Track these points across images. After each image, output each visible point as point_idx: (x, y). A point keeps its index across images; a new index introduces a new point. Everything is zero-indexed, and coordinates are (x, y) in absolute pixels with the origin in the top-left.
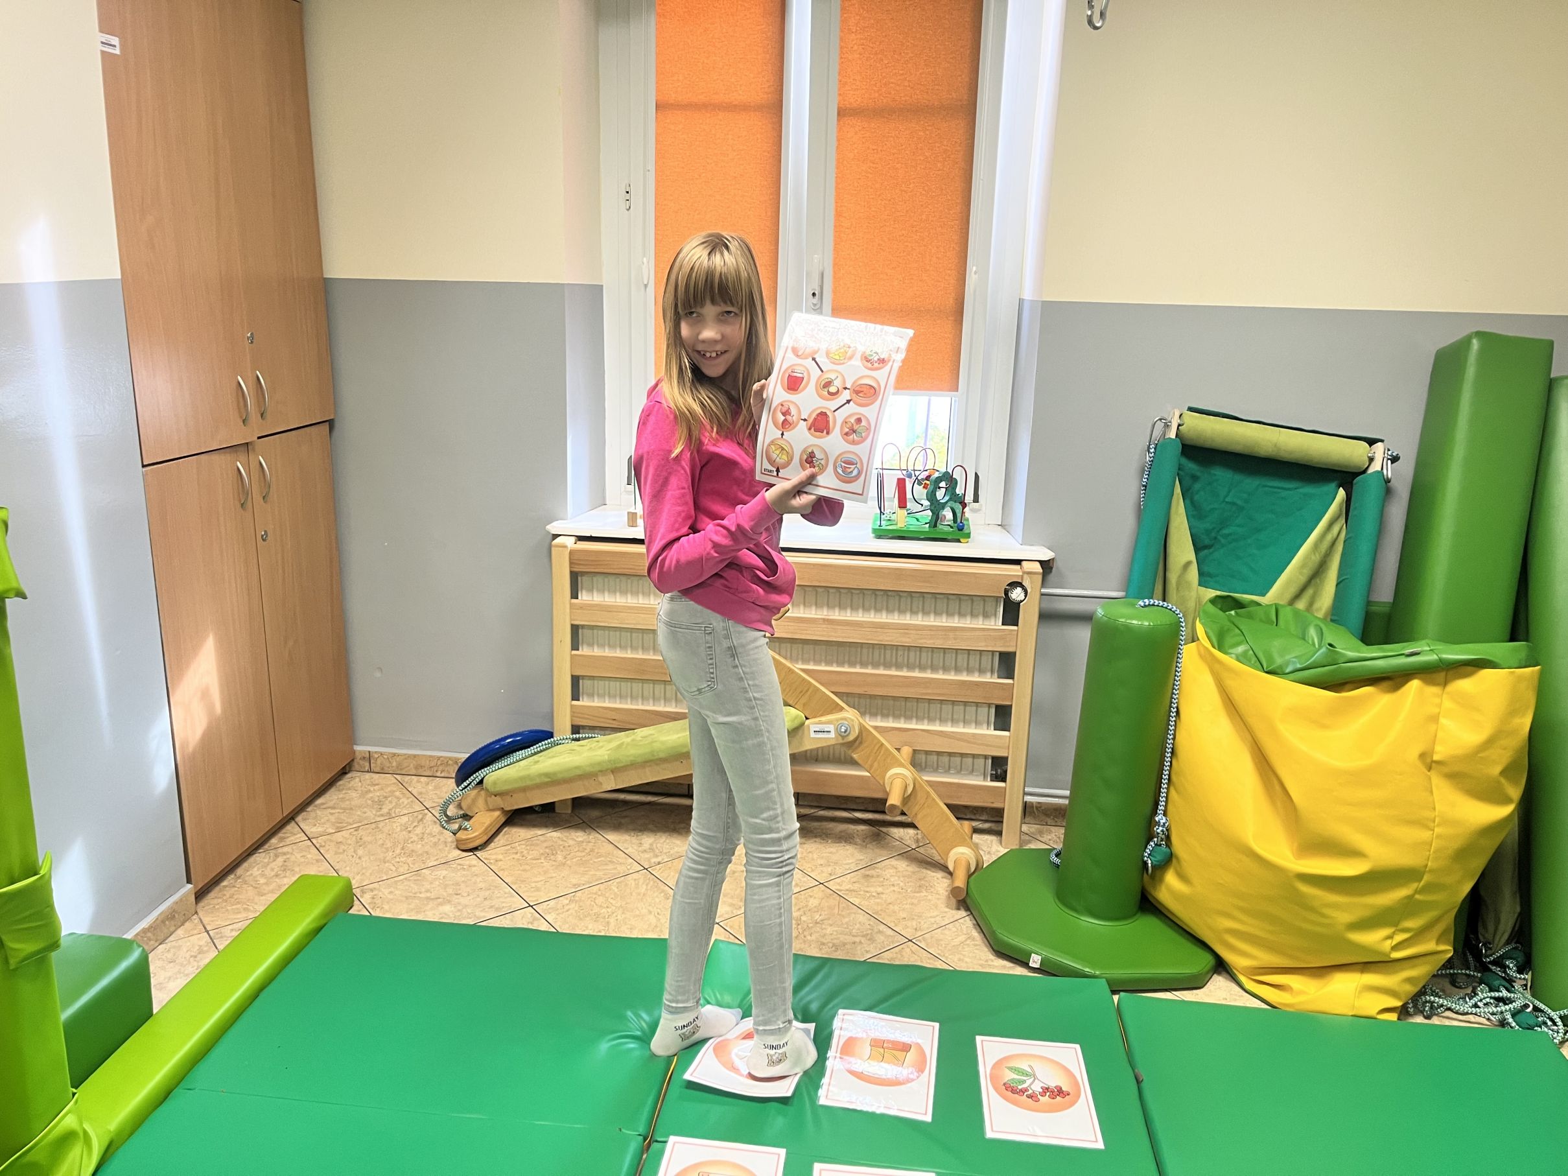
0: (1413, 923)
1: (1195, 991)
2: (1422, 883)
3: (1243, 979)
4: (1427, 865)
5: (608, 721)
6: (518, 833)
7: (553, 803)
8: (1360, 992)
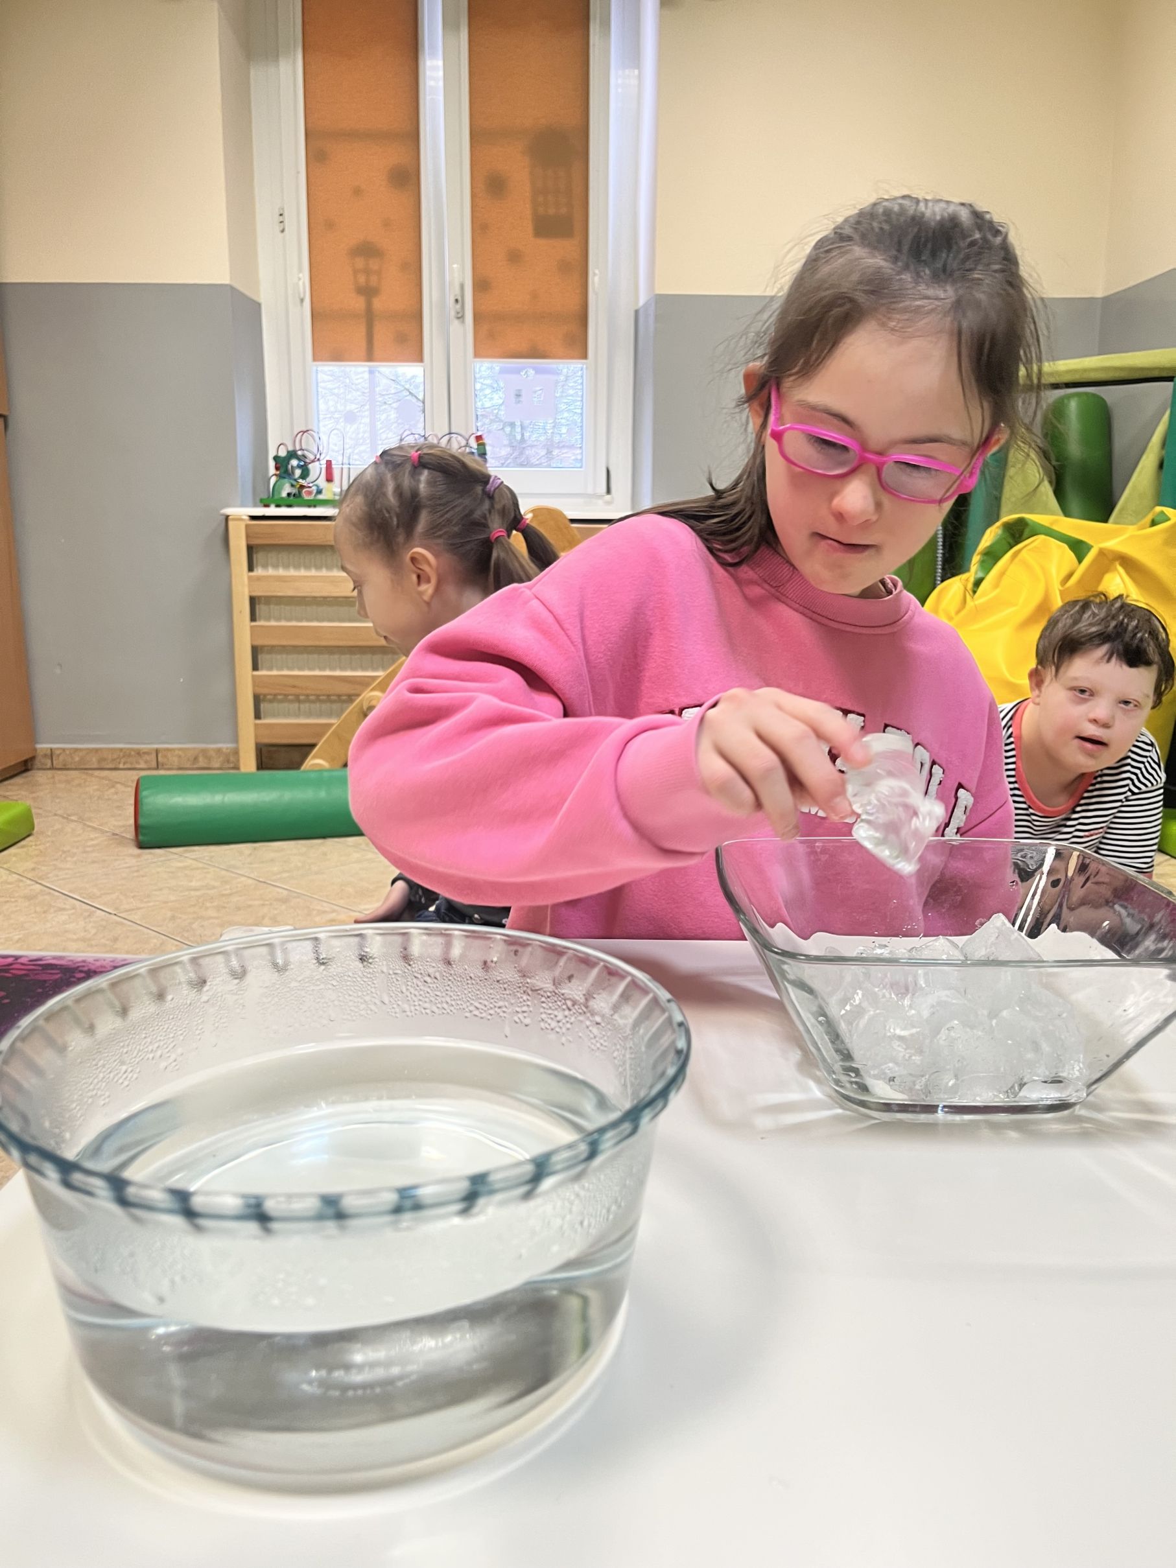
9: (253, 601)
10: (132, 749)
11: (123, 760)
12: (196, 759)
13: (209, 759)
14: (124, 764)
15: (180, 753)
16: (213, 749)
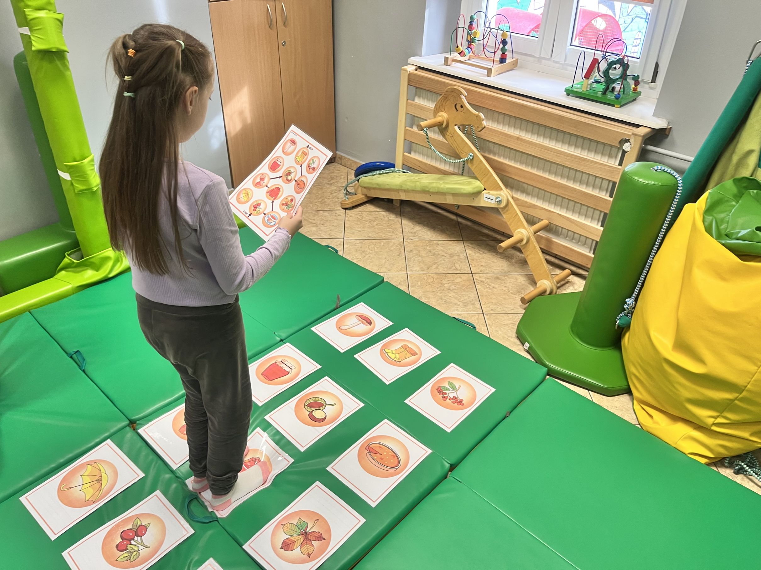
0: (733, 417)
1: (603, 396)
2: (741, 396)
3: (635, 402)
4: (746, 387)
5: (417, 166)
6: (370, 208)
7: (392, 199)
8: (686, 438)
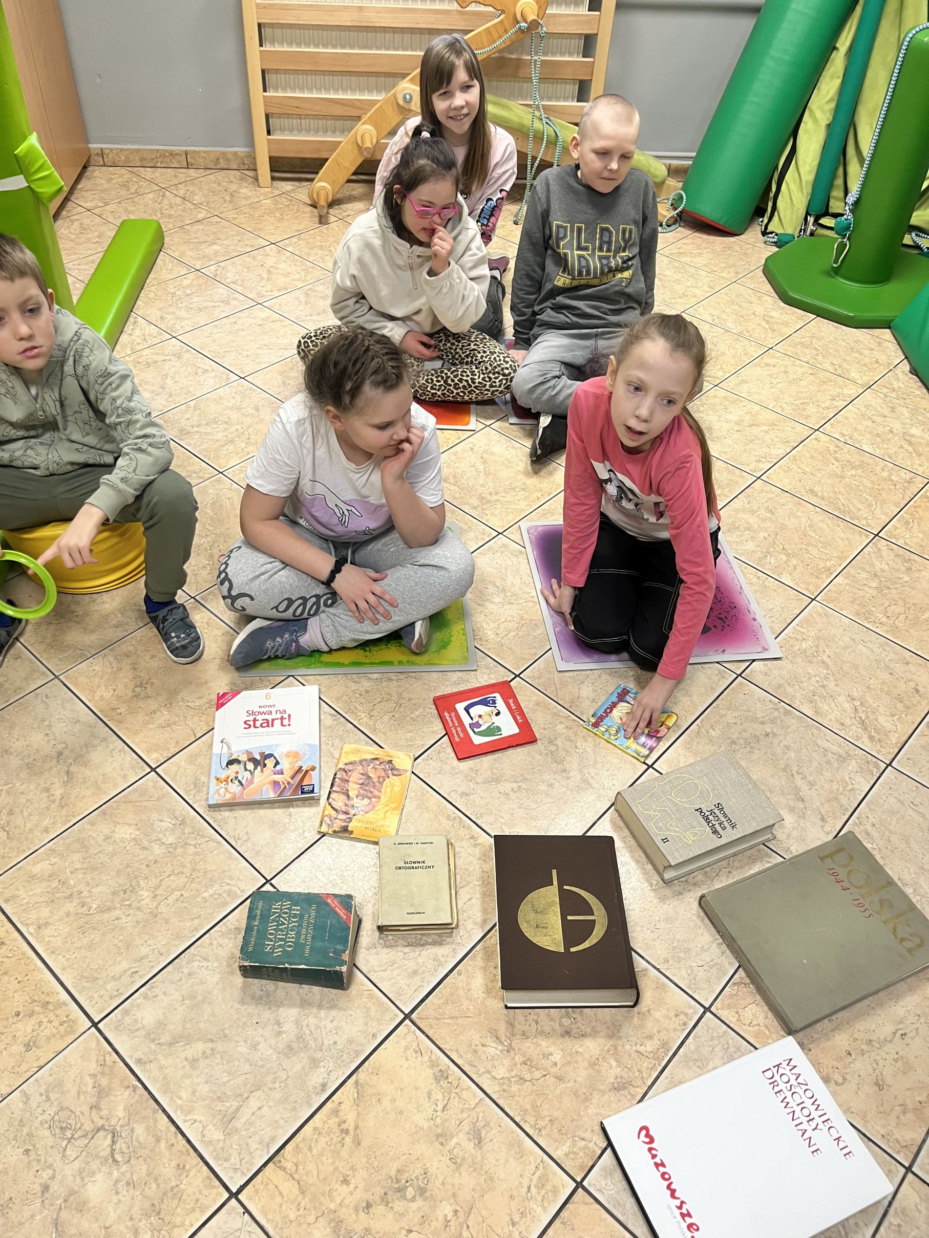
9: (259, 25)
10: (166, 151)
11: (160, 160)
12: (218, 159)
13: (228, 160)
14: (162, 162)
15: (205, 155)
16: (231, 153)
